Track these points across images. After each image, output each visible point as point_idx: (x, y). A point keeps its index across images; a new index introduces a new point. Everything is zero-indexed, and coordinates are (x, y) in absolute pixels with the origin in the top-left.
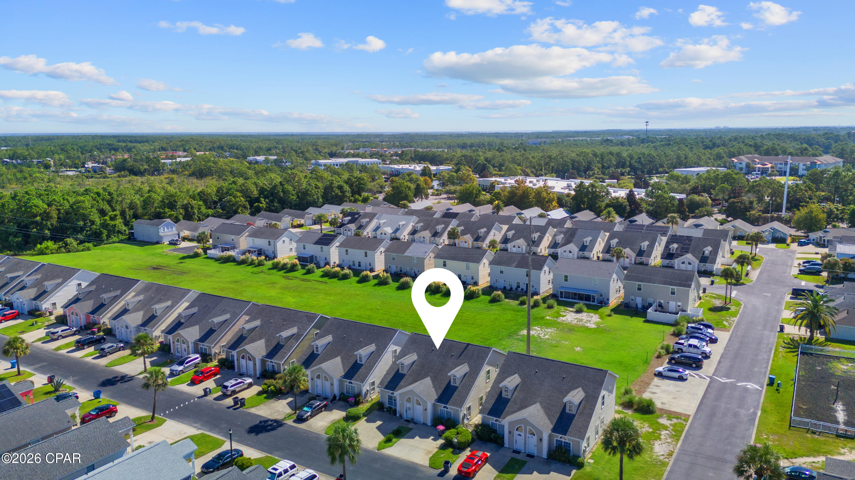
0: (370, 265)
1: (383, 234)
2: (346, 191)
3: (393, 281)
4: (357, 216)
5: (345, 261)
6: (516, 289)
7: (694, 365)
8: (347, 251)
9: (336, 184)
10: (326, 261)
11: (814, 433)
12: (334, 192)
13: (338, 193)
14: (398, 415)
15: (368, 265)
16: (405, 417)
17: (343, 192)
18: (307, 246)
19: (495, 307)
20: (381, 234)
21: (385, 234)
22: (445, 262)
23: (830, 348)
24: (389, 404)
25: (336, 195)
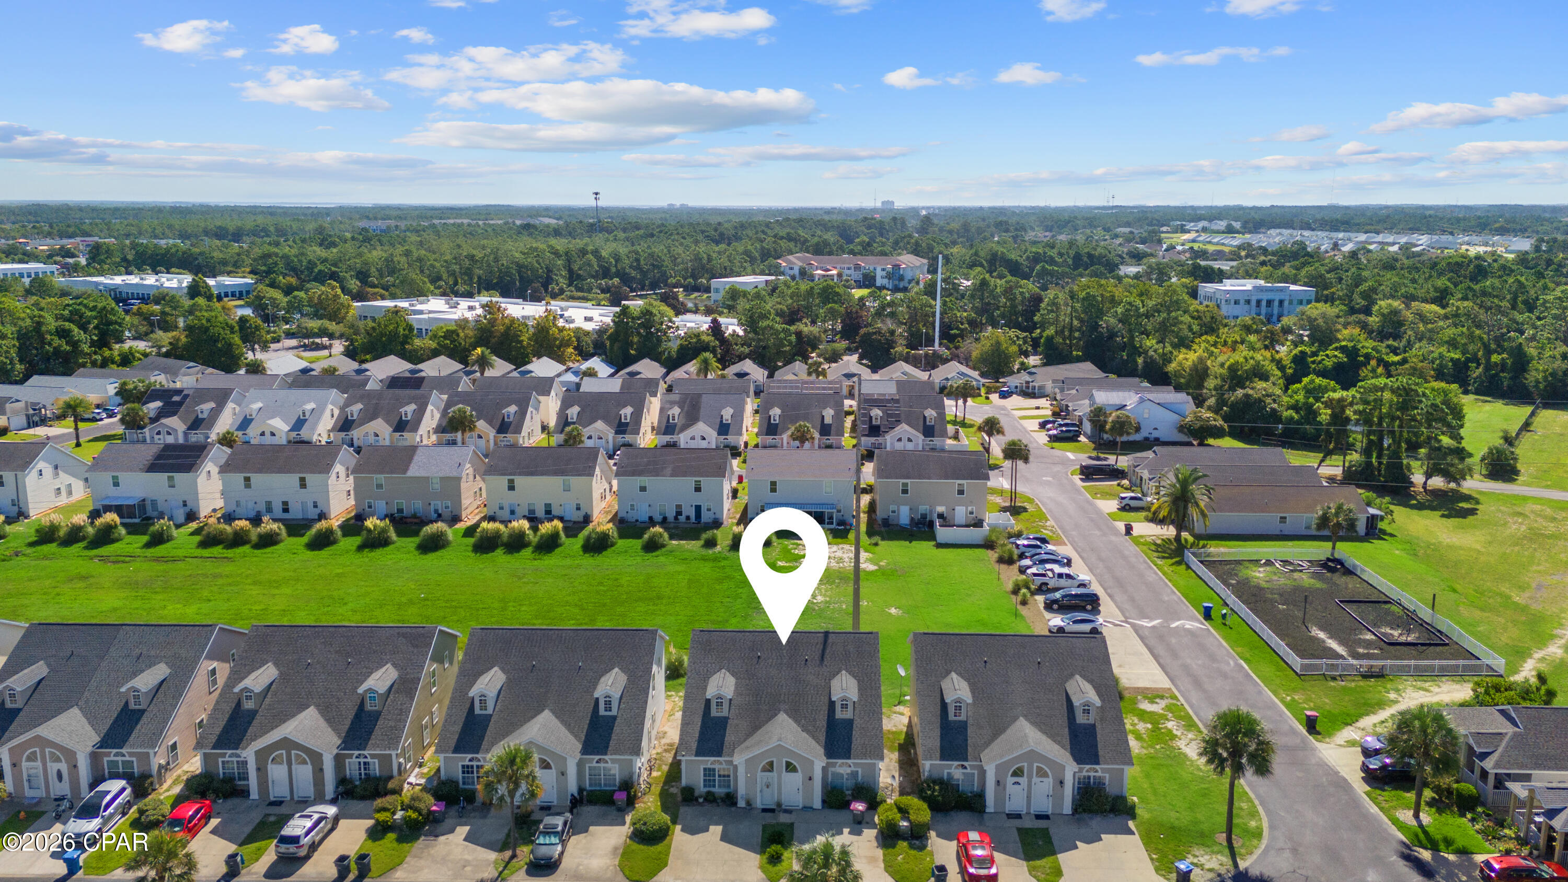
0: (315, 506)
1: (268, 434)
2: (79, 341)
3: (400, 534)
4: (176, 398)
5: (243, 503)
6: (676, 518)
7: (1089, 607)
8: (247, 479)
9: (51, 324)
10: (187, 509)
11: (1334, 678)
12: (50, 344)
13: (60, 346)
14: (741, 803)
15: (311, 505)
16: (759, 804)
17: (75, 344)
18: (123, 477)
19: (659, 558)
20: (263, 434)
21: (273, 434)
22: (511, 482)
23: (1212, 549)
24: (705, 786)
25: (57, 351)
